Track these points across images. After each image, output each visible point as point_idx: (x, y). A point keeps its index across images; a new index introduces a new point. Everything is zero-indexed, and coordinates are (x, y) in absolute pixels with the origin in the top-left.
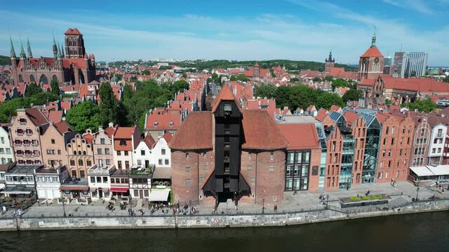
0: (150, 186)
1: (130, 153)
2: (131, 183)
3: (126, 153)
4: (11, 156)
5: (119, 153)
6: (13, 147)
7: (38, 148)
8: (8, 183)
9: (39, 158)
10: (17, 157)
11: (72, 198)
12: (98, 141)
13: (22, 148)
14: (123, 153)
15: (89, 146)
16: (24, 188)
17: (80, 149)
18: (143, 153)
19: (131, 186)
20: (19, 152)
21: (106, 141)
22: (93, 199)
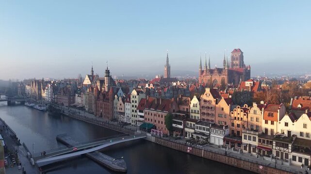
0: (290, 151)
1: (275, 122)
2: (274, 145)
3: (272, 123)
4: (199, 115)
5: (266, 122)
6: (201, 110)
7: (213, 112)
8: (196, 130)
9: (213, 119)
10: (202, 117)
11: (230, 147)
12: (252, 111)
13: (205, 111)
14: (269, 122)
15: (245, 115)
16: (203, 134)
17: (239, 116)
18: (286, 124)
19: (274, 147)
20: (204, 114)
21: (257, 112)
22: (244, 151)
